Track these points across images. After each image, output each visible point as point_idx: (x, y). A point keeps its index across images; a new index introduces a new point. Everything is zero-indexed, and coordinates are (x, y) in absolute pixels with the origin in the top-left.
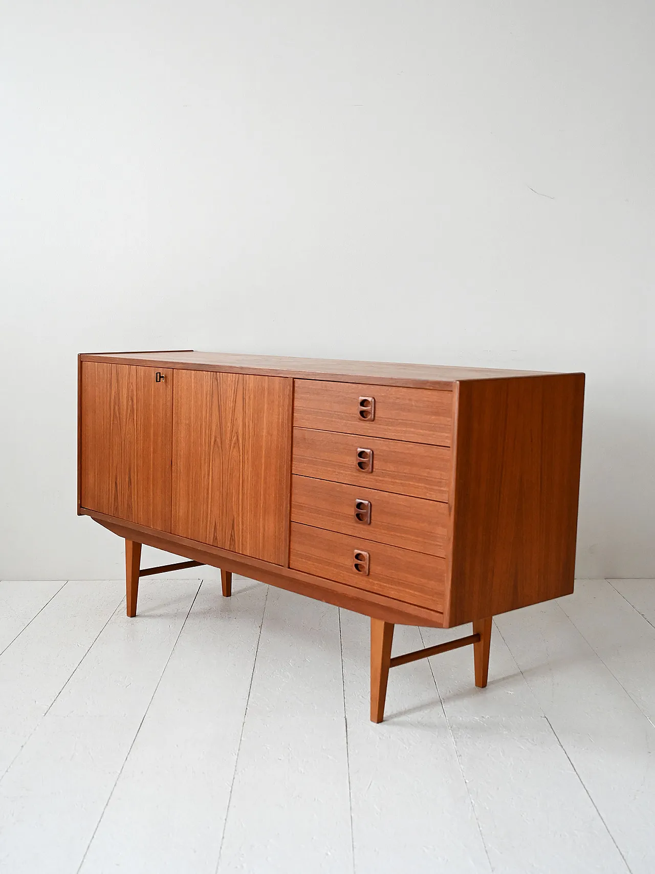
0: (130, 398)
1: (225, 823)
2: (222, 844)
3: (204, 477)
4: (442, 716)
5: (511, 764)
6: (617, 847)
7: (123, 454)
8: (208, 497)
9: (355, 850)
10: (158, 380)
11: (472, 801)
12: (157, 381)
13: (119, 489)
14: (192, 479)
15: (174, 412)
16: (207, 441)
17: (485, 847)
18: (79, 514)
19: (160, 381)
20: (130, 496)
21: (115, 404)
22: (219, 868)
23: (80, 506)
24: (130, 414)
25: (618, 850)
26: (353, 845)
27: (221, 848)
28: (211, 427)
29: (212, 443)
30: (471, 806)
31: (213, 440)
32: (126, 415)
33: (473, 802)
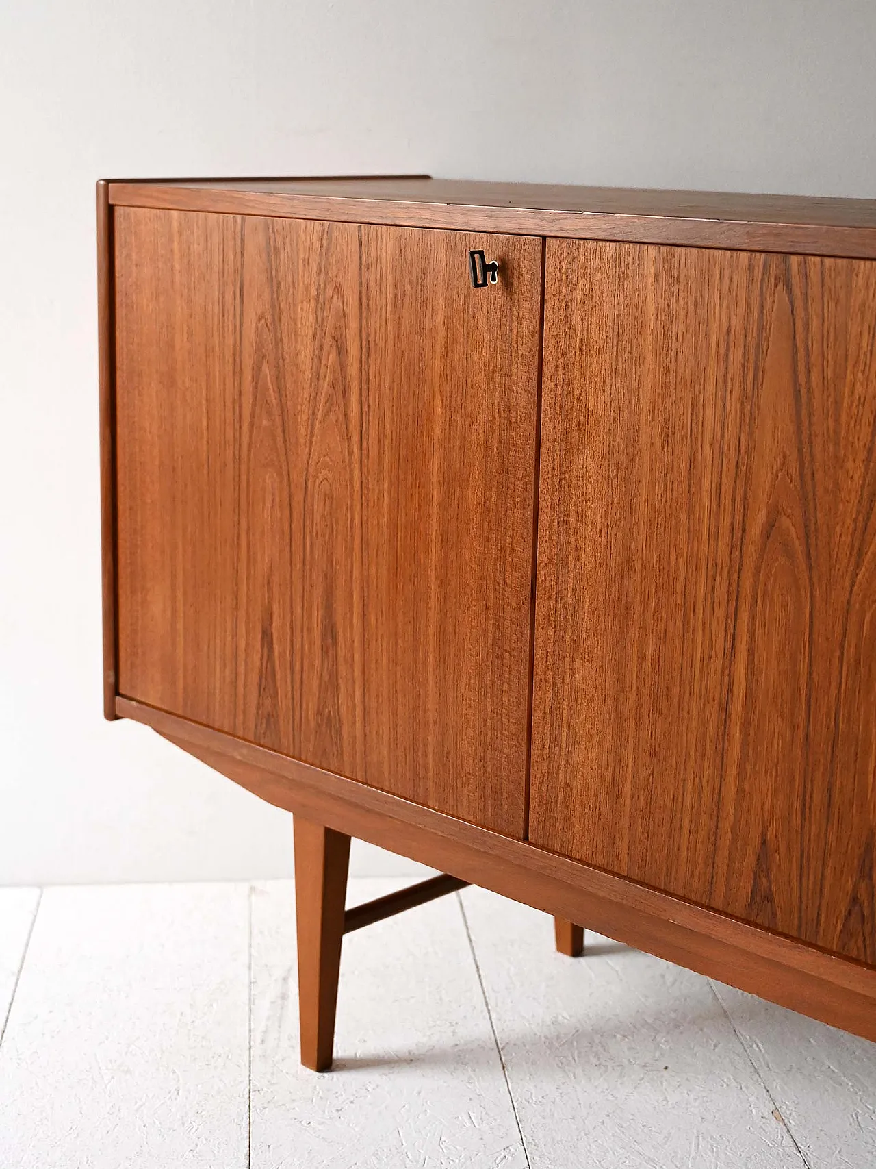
0: (328, 341)
3: (707, 658)
7: (297, 537)
8: (726, 736)
10: (480, 281)
12: (476, 285)
13: (282, 654)
14: (642, 657)
15: (547, 398)
16: (726, 521)
18: (112, 715)
19: (485, 284)
20: (331, 684)
21: (261, 357)
23: (114, 690)
24: (329, 397)
28: (749, 467)
29: (755, 533)
31: (759, 518)
32: (314, 401)
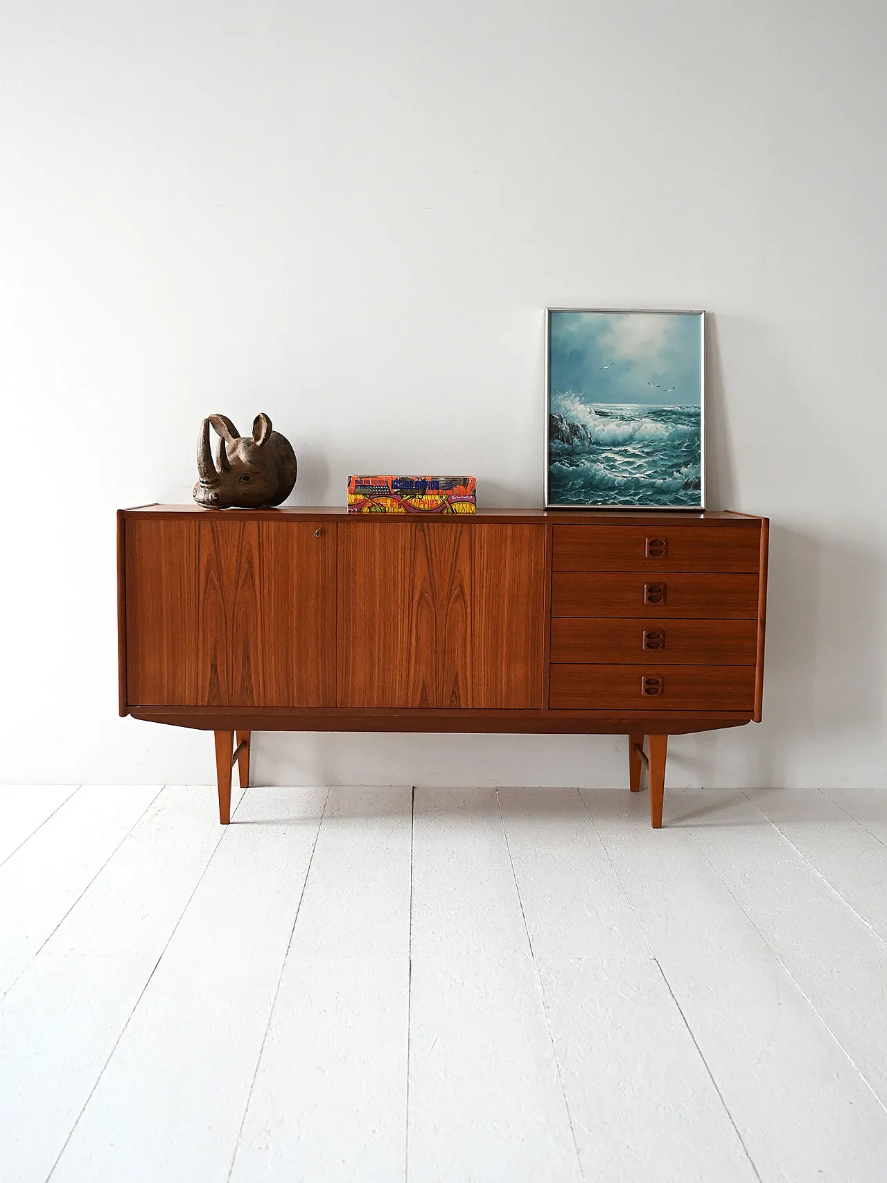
1: (251, 1092)
2: (244, 1119)
4: (529, 957)
5: (610, 1018)
6: (733, 1123)
7: (229, 628)
8: (410, 657)
9: (409, 1126)
11: (559, 1064)
13: (222, 671)
16: (406, 597)
17: (571, 1123)
20: (247, 677)
21: (210, 568)
22: (238, 1149)
25: (733, 1127)
26: (407, 1120)
27: (243, 1123)
28: (414, 581)
30: (557, 1070)
31: (417, 594)
32: (237, 582)
33: (560, 1066)
